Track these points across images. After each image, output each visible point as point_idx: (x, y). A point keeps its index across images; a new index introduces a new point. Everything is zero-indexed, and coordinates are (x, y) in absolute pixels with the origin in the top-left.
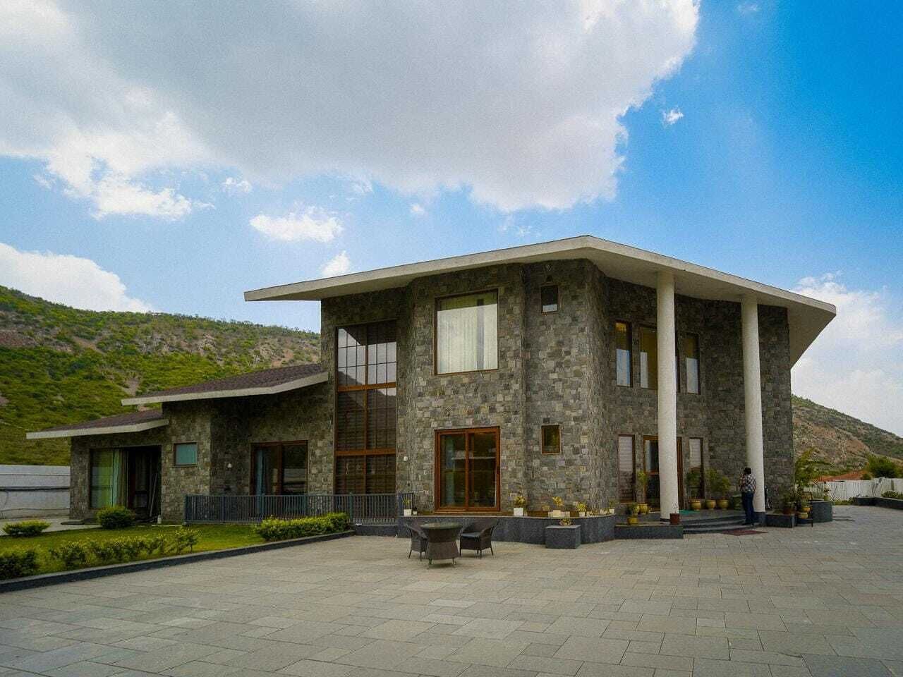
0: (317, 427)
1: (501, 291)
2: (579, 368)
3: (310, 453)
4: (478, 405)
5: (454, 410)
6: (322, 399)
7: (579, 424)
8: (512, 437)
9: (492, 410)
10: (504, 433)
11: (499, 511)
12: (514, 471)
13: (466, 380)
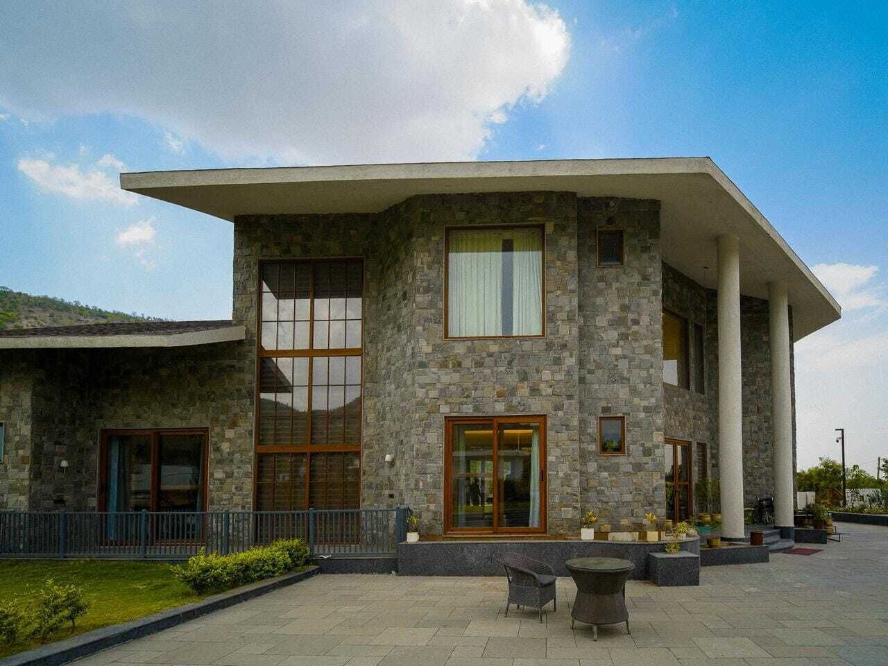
0: (226, 409)
1: (549, 229)
2: (650, 342)
3: (211, 448)
4: (514, 384)
5: (476, 389)
6: (233, 366)
7: (650, 416)
8: (564, 430)
9: (535, 391)
10: (554, 425)
11: (545, 532)
12: (567, 477)
13: (494, 348)
